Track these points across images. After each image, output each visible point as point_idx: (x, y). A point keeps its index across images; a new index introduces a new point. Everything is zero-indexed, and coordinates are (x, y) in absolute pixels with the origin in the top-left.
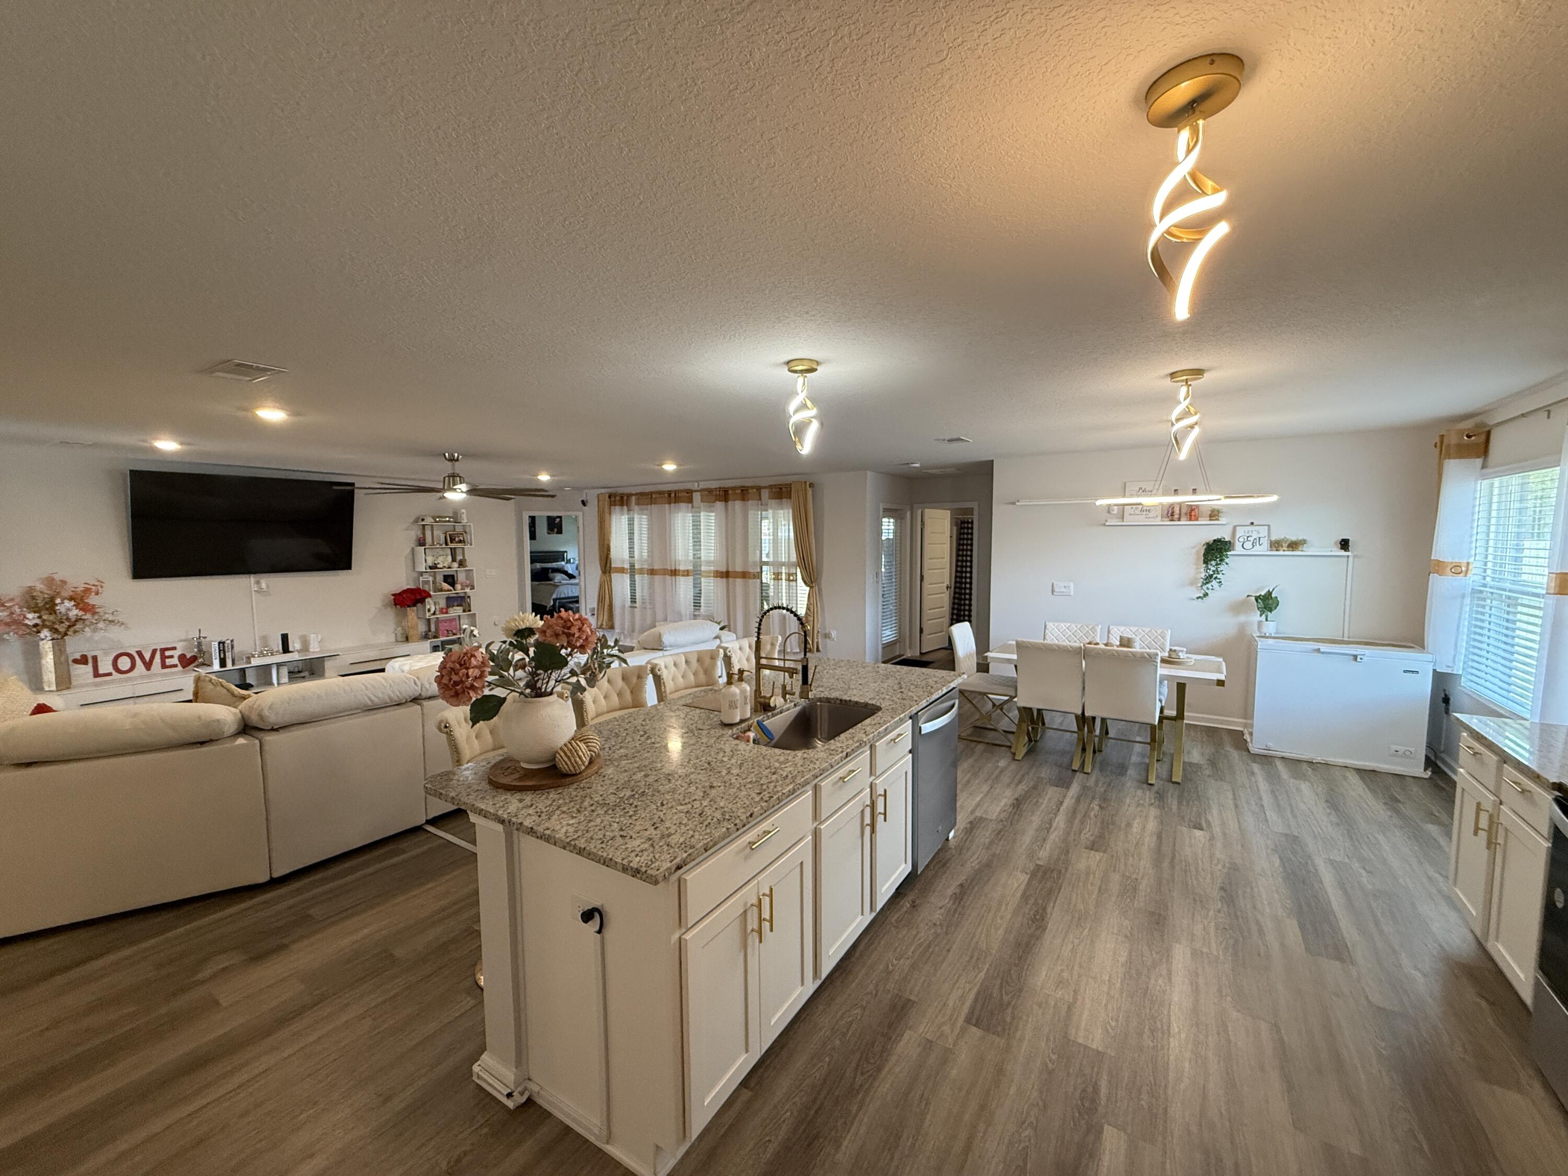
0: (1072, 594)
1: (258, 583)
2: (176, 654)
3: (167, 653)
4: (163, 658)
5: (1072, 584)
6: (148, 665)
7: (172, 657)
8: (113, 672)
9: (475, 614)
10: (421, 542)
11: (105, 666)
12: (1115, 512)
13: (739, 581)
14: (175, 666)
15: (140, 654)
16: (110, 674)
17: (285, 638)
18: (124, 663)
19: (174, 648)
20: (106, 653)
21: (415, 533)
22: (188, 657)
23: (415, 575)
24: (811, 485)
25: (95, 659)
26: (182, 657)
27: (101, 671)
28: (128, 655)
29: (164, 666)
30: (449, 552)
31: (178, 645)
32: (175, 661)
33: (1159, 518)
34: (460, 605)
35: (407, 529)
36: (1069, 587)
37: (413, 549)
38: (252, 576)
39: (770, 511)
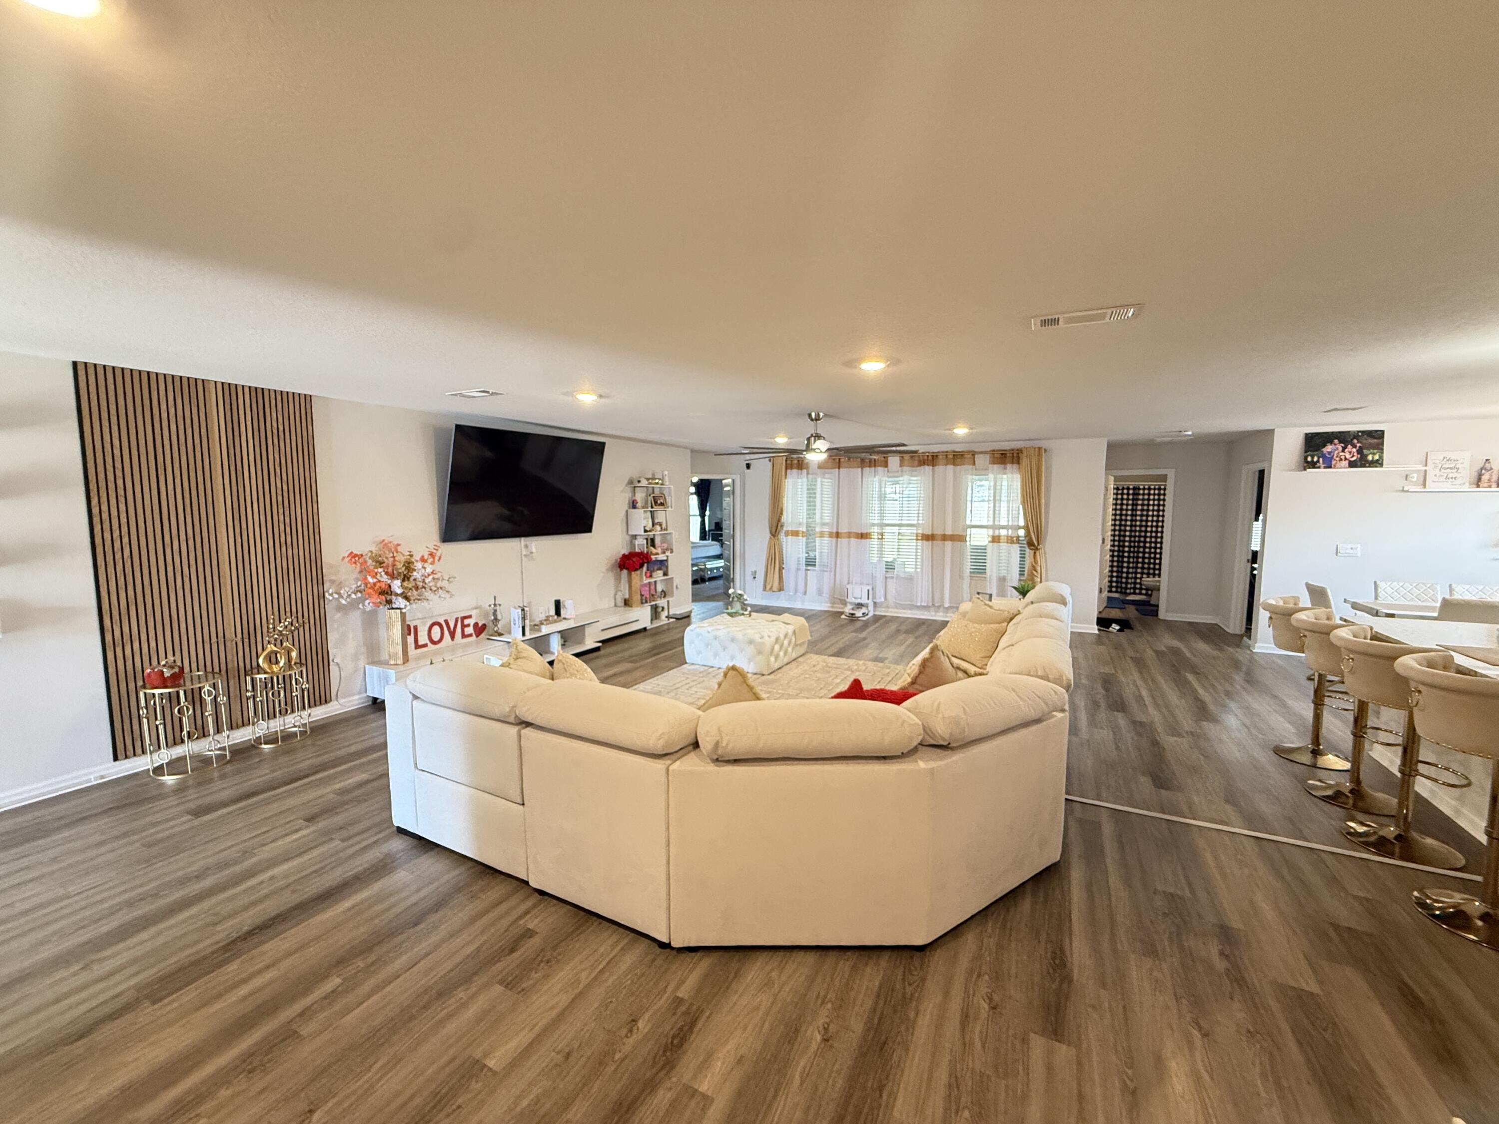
0: (1359, 555)
1: (526, 546)
2: (471, 622)
3: (466, 622)
4: (464, 626)
5: (1359, 546)
6: (452, 635)
7: (468, 625)
8: (430, 644)
9: (672, 578)
10: (634, 505)
11: (423, 639)
12: (1415, 479)
13: (948, 544)
14: (470, 635)
15: (446, 622)
16: (425, 645)
17: (558, 605)
18: (436, 633)
19: (470, 617)
20: (424, 624)
21: (627, 495)
22: (480, 625)
23: (628, 538)
24: (1045, 450)
25: (416, 628)
26: (476, 624)
27: (420, 643)
28: (439, 624)
29: (464, 636)
30: (649, 514)
31: (474, 613)
32: (470, 630)
33: (1467, 485)
34: (660, 569)
35: (622, 492)
36: (1356, 549)
37: (627, 511)
38: (523, 539)
39: (991, 476)
